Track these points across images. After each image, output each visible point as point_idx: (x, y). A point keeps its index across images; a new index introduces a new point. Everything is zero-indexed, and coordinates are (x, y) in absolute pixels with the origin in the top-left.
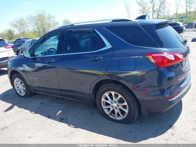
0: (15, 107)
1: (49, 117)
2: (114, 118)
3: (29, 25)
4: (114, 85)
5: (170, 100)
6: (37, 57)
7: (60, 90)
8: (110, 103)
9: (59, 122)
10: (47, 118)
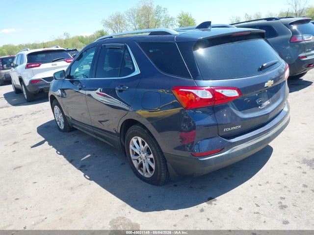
0: (46, 143)
1: (71, 161)
2: (142, 174)
3: (128, 23)
4: (140, 128)
5: (202, 159)
6: (75, 79)
7: (92, 127)
8: (138, 153)
9: (77, 170)
10: (68, 162)
